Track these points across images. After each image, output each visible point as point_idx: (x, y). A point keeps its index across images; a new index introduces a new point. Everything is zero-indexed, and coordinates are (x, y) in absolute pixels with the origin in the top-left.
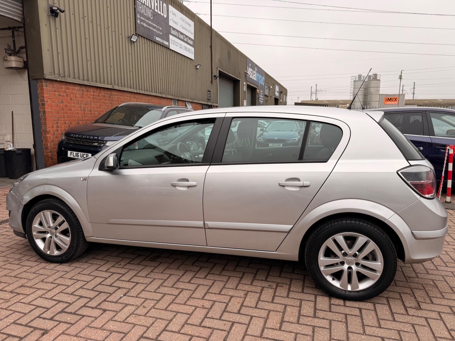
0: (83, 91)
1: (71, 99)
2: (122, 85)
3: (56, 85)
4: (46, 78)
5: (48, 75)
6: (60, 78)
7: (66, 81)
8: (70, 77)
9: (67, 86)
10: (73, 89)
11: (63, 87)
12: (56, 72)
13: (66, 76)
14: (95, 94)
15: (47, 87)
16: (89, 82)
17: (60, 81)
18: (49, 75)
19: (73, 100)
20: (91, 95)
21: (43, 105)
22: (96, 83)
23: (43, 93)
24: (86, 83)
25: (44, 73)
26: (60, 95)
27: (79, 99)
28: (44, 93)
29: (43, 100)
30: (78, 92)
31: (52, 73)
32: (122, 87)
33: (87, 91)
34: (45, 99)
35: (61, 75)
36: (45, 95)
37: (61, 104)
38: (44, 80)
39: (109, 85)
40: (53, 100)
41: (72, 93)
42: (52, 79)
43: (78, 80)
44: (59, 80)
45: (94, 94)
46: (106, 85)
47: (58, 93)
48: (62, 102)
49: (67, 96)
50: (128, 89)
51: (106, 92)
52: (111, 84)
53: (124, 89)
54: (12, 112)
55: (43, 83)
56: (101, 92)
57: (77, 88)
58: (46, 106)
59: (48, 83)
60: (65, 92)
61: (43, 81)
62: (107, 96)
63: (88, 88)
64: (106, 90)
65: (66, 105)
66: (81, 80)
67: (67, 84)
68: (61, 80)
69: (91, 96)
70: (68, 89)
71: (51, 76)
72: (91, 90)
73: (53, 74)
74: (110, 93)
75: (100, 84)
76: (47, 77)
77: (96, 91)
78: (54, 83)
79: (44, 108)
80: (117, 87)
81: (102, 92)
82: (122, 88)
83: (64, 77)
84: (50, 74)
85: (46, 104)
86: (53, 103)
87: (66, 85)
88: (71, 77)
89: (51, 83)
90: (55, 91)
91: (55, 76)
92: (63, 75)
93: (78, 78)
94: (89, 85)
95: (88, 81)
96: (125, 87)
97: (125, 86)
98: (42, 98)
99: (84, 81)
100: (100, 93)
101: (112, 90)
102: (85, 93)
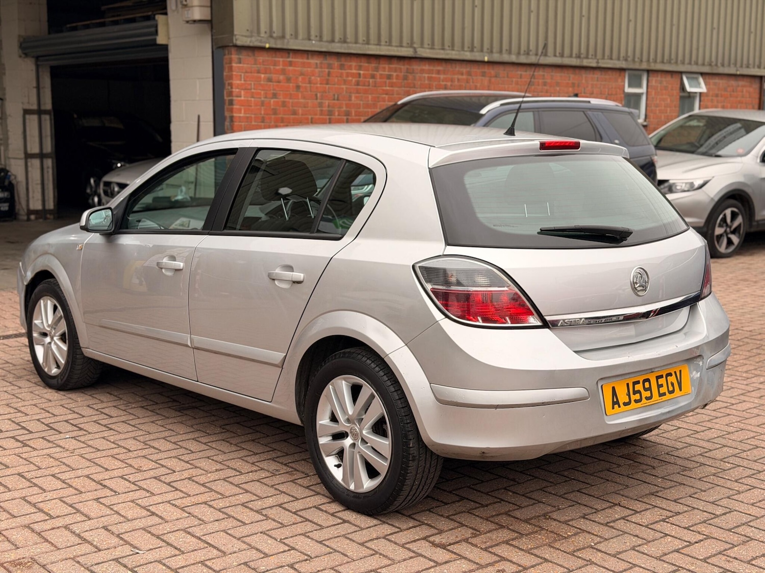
0: (330, 66)
1: (298, 87)
2: (443, 44)
3: (262, 57)
4: (239, 43)
5: (242, 36)
6: (272, 41)
7: (285, 47)
8: (296, 37)
9: (288, 57)
10: (303, 65)
11: (279, 61)
12: (264, 27)
13: (288, 36)
14: (362, 72)
15: (240, 63)
16: (345, 45)
17: (270, 49)
18: (246, 36)
19: (301, 90)
20: (353, 75)
21: (231, 103)
22: (367, 46)
23: (231, 77)
24: (337, 47)
25: (235, 33)
26: (270, 80)
27: (317, 88)
28: (234, 77)
29: (230, 94)
30: (317, 70)
31: (252, 32)
32: (443, 49)
33: (342, 67)
34: (234, 90)
35: (275, 35)
36: (236, 82)
37: (272, 100)
38: (236, 48)
39: (403, 49)
40: (253, 92)
41: (302, 74)
42: (251, 45)
43: (318, 43)
44: (267, 46)
45: (360, 74)
46: (395, 48)
47: (267, 75)
48: (275, 96)
49: (288, 80)
50: (462, 52)
51: (395, 65)
52: (411, 44)
53: (447, 54)
54: (199, 117)
55: (231, 54)
56: (381, 66)
57: (314, 61)
58: (235, 107)
59: (244, 56)
60: (283, 72)
61: (233, 50)
62: (397, 75)
63: (343, 59)
64: (395, 61)
65: (284, 102)
66: (327, 41)
67: (289, 53)
68: (274, 46)
69: (350, 78)
70: (291, 64)
71: (249, 39)
72: (354, 63)
73: (255, 34)
74: (407, 66)
75: (378, 47)
76: (240, 41)
77: (366, 65)
78: (256, 53)
79: (231, 110)
80: (428, 51)
81: (384, 68)
82: (442, 52)
83: (283, 37)
84: (248, 34)
85: (234, 102)
86: (253, 99)
87: (287, 55)
88: (300, 37)
89: (250, 54)
90: (259, 72)
91: (259, 38)
92: (280, 34)
93: (318, 38)
94: (346, 51)
95: (345, 42)
96: (453, 50)
97: (452, 47)
98: (229, 87)
99: (333, 45)
100: (377, 69)
101: (413, 60)
102: (335, 71)
